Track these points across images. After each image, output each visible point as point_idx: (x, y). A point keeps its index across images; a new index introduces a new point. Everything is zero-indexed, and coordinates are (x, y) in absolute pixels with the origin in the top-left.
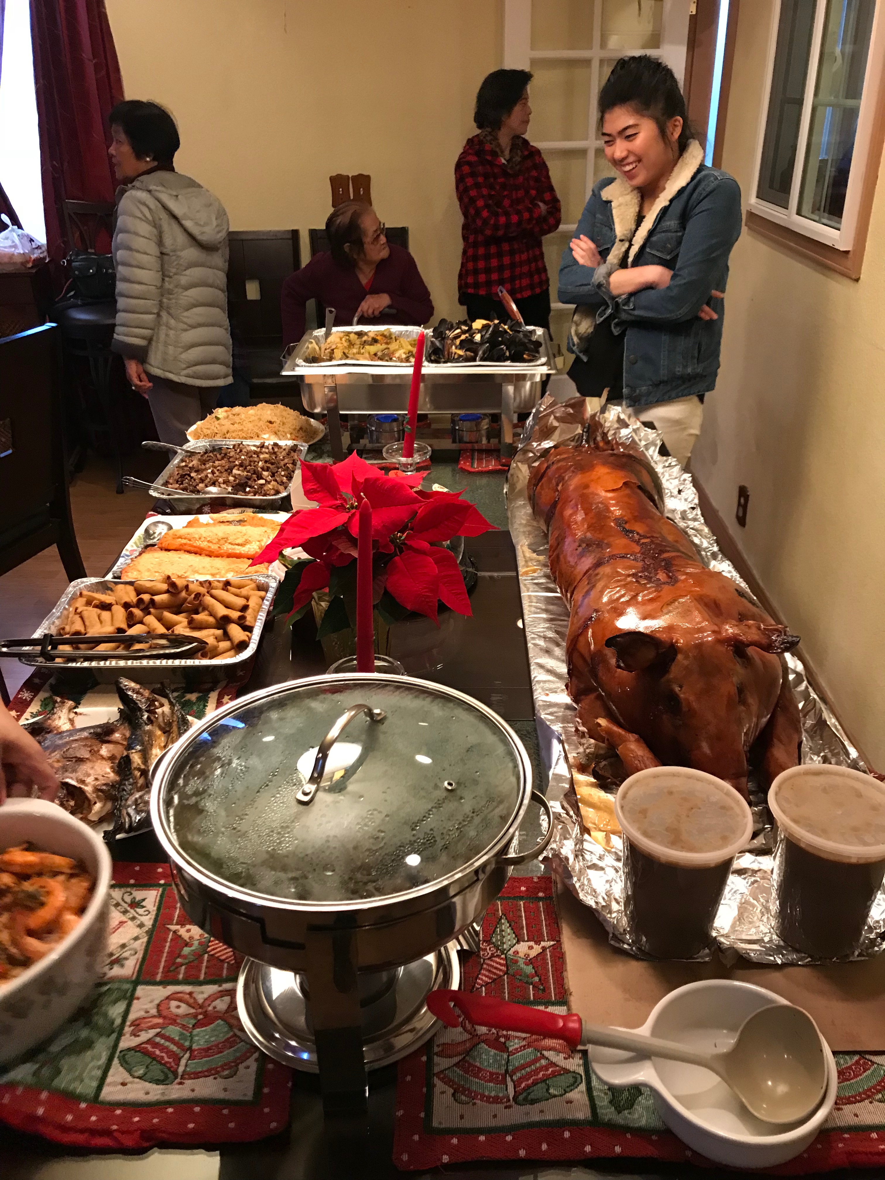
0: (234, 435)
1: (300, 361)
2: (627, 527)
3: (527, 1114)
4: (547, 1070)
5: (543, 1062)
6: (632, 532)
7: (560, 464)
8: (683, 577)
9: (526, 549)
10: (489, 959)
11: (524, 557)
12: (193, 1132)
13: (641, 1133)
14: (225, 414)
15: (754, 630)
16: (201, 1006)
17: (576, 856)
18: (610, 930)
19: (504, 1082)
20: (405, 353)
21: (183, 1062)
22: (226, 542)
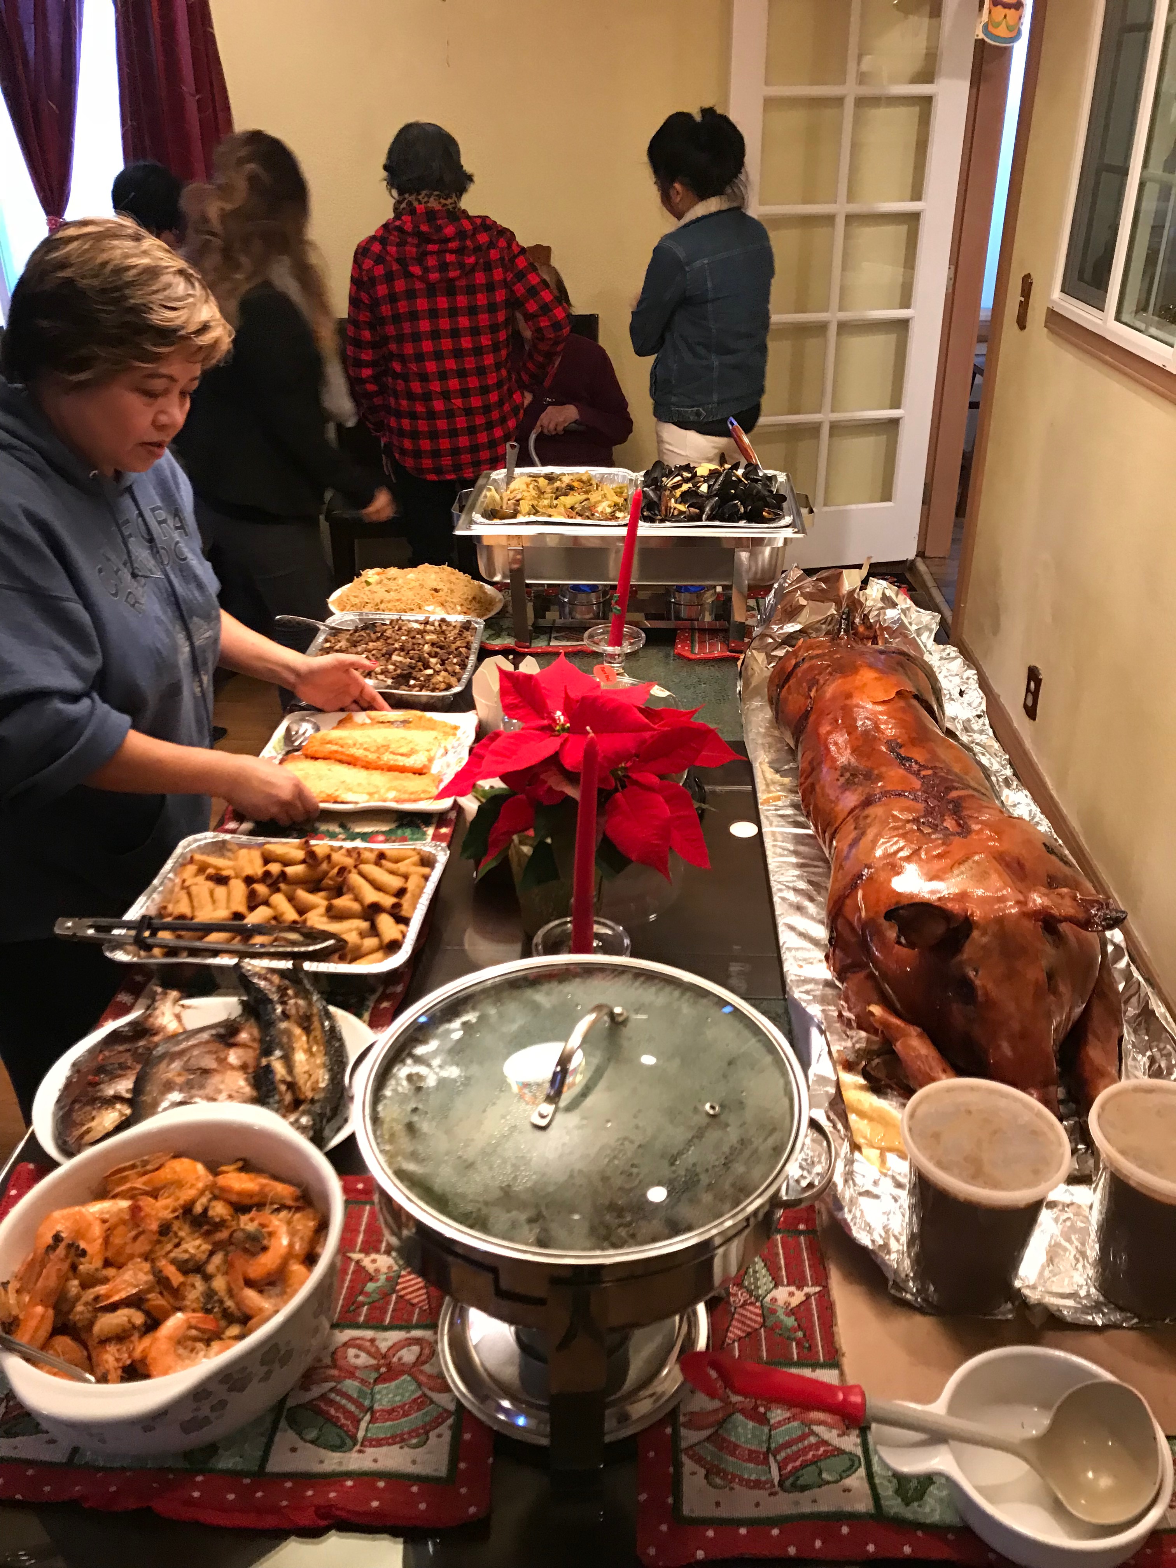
0: (390, 605)
1: (477, 517)
2: (903, 752)
3: (797, 1503)
4: (817, 1449)
5: (813, 1440)
6: (909, 759)
7: (813, 662)
8: (976, 827)
9: (766, 767)
10: (742, 1306)
11: (765, 778)
12: (376, 1513)
13: (935, 1531)
14: (377, 577)
15: (1068, 901)
16: (384, 1356)
17: (846, 1181)
18: (890, 1276)
19: (766, 1462)
20: (610, 506)
21: (363, 1425)
22: (387, 750)
